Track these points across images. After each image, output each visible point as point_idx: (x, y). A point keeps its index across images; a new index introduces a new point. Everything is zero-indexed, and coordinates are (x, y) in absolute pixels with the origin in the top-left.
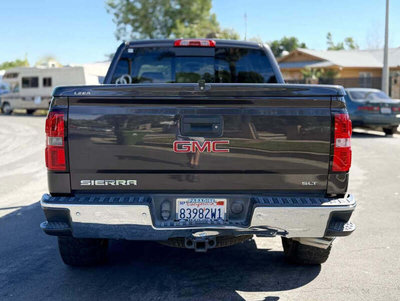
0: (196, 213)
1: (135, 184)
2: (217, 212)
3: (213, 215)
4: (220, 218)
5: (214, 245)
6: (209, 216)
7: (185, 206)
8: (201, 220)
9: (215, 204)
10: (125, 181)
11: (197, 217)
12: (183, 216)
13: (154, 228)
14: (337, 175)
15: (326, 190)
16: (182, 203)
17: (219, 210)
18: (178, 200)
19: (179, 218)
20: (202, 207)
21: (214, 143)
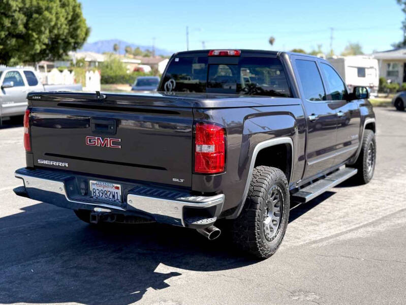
0: (103, 193)
1: (67, 166)
2: (116, 194)
3: (114, 196)
4: (117, 199)
5: (114, 221)
6: (111, 197)
7: (96, 187)
8: (106, 199)
9: (114, 188)
10: (61, 163)
11: (104, 196)
12: (94, 194)
13: (67, 199)
14: (205, 177)
15: (191, 187)
16: (93, 184)
17: (117, 193)
18: (91, 181)
19: (93, 196)
20: (106, 189)
21: (110, 140)
